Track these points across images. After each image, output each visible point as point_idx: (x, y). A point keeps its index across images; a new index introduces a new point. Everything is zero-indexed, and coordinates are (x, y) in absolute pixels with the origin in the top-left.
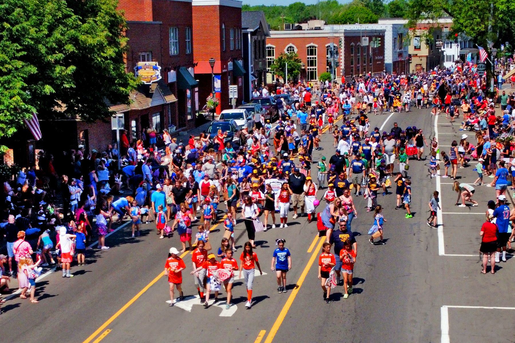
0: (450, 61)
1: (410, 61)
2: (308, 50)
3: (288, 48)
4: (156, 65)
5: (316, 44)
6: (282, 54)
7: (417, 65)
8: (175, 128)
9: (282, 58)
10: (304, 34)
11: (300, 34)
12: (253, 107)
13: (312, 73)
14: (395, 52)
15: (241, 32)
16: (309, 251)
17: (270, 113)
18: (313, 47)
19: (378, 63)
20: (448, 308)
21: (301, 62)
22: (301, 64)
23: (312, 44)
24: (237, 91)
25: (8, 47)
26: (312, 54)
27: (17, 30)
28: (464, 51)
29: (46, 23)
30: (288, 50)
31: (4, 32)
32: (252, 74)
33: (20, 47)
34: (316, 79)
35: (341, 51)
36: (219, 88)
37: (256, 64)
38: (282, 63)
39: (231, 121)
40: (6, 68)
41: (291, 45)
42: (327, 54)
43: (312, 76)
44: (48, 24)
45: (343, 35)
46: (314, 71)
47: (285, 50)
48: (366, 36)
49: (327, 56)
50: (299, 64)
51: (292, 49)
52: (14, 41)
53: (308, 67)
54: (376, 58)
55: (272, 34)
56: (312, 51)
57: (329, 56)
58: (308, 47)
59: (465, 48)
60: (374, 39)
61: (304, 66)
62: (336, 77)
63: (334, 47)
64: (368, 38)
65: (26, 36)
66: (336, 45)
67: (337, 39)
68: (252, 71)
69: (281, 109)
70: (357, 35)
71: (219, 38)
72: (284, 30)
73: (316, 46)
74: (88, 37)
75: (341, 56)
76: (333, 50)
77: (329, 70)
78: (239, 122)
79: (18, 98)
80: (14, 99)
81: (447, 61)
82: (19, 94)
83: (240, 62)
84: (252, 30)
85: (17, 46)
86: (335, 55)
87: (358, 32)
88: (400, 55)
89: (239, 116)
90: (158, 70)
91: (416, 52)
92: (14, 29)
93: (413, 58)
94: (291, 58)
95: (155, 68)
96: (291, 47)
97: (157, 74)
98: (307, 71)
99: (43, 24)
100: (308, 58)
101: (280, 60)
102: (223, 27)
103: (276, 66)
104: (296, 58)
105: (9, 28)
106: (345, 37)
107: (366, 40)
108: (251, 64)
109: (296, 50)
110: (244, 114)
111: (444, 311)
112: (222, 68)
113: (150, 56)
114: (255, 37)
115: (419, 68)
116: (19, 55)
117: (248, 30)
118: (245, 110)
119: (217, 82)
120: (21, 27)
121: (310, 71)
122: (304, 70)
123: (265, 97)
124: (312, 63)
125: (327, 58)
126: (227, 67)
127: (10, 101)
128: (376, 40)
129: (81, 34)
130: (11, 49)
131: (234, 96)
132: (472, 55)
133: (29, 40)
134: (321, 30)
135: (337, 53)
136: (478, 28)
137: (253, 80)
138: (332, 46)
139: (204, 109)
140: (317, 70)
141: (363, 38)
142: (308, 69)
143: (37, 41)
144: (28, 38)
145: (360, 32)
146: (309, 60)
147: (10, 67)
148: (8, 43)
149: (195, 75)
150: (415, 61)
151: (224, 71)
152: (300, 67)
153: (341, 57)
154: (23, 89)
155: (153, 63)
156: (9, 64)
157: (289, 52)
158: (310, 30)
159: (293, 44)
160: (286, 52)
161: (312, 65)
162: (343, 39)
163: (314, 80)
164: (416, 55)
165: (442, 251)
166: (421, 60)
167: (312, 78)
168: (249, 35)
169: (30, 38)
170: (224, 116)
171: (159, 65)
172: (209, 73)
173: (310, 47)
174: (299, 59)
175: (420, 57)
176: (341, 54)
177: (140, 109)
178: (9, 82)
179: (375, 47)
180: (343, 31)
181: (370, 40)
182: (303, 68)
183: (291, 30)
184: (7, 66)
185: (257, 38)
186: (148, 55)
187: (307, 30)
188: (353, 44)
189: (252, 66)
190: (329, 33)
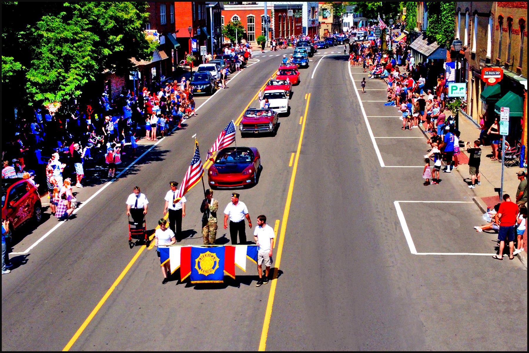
0: (347, 26)
1: (320, 27)
2: (248, 19)
3: (234, 18)
4: (156, 32)
5: (254, 15)
6: (230, 22)
7: (325, 30)
8: (164, 77)
9: (230, 25)
10: (245, 7)
11: (242, 7)
12: (219, 62)
13: (251, 36)
14: (310, 21)
15: (205, 6)
16: (290, 165)
17: (230, 67)
18: (252, 17)
19: (298, 28)
20: (399, 203)
21: (243, 28)
22: (244, 29)
23: (251, 15)
24: (206, 50)
25: (79, 22)
26: (251, 22)
27: (85, 10)
28: (357, 20)
29: (103, 4)
30: (233, 19)
31: (76, 11)
32: (213, 37)
33: (88, 22)
34: (254, 40)
35: (272, 20)
36: (195, 48)
37: (215, 30)
38: (230, 28)
39: (208, 72)
40: (79, 37)
41: (235, 15)
42: (262, 22)
43: (252, 38)
44: (104, 5)
45: (273, 8)
46: (253, 34)
47: (232, 19)
48: (291, 9)
49: (262, 24)
50: (242, 29)
51: (236, 18)
52: (83, 18)
53: (248, 32)
54: (297, 25)
55: (226, 8)
56: (251, 21)
57: (263, 23)
58: (248, 17)
59: (357, 17)
60: (297, 11)
61: (245, 31)
62: (269, 39)
63: (267, 17)
64: (292, 11)
65: (91, 14)
66: (268, 16)
67: (269, 11)
68: (213, 35)
69: (238, 63)
70: (284, 8)
71: (191, 12)
72: (229, 5)
73: (254, 16)
74: (123, 13)
75: (272, 23)
76: (266, 19)
77: (263, 34)
78: (213, 73)
79: (89, 58)
80: (86, 59)
81: (344, 26)
82: (89, 55)
83: (205, 28)
84: (213, 5)
85: (86, 21)
86: (268, 23)
87: (285, 6)
88: (313, 22)
89: (212, 69)
90: (157, 36)
91: (324, 20)
92: (83, 9)
93: (322, 25)
94: (236, 25)
95: (155, 35)
96: (235, 17)
97: (156, 39)
98: (248, 34)
99: (101, 5)
100: (248, 25)
101: (229, 26)
102: (194, 3)
103: (226, 31)
104: (240, 25)
105: (80, 9)
106: (275, 10)
107: (291, 12)
108: (213, 30)
109: (239, 19)
110: (215, 67)
111: (397, 204)
112: (194, 34)
113: (149, 26)
114: (215, 10)
115: (326, 32)
116: (87, 27)
117: (210, 5)
118: (215, 64)
119: (194, 44)
120: (87, 8)
121: (249, 34)
122: (246, 33)
123: (227, 54)
124: (251, 29)
125: (262, 25)
126: (196, 33)
127: (83, 60)
128: (299, 12)
129: (119, 11)
130: (82, 23)
131: (204, 54)
132: (362, 22)
133: (94, 17)
134: (257, 4)
135: (269, 21)
136: (377, 4)
137: (214, 41)
138: (266, 16)
139: (181, 63)
140: (255, 34)
141: (289, 10)
142: (248, 33)
143: (98, 16)
144: (93, 15)
145: (286, 6)
146: (249, 26)
147: (82, 36)
148: (79, 19)
149: (177, 38)
150: (323, 27)
151: (195, 35)
152: (243, 31)
153: (272, 25)
154: (92, 51)
155: (154, 31)
156: (81, 34)
157: (235, 20)
158: (248, 4)
159: (237, 15)
160: (232, 21)
161: (251, 30)
162: (273, 11)
163: (253, 41)
164: (324, 22)
165: (382, 165)
166: (328, 26)
167: (251, 40)
168: (211, 9)
169: (94, 16)
170: (201, 69)
171: (158, 32)
172: (188, 37)
173: (250, 17)
174: (242, 26)
175: (327, 24)
176: (272, 22)
177: (145, 64)
178: (81, 47)
179: (298, 17)
180: (273, 5)
181: (294, 12)
182: (245, 32)
183: (234, 5)
184: (80, 35)
185: (216, 11)
186: (148, 25)
187: (246, 4)
188: (280, 14)
189: (213, 31)
190: (263, 7)
